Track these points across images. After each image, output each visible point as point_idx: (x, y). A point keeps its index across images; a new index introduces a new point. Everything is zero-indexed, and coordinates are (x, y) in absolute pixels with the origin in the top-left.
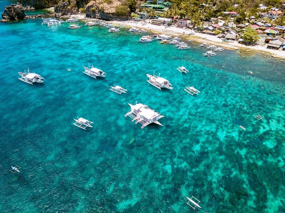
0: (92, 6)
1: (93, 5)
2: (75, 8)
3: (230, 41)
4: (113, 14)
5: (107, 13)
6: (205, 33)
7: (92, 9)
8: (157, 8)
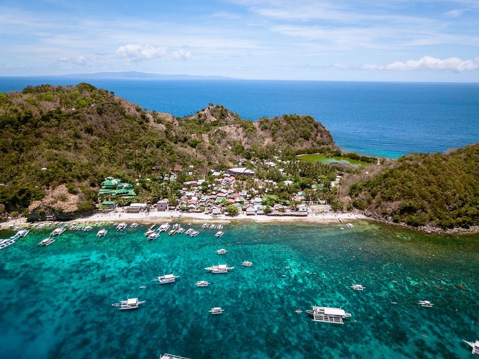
0: (39, 208)
1: (39, 206)
2: (4, 213)
3: (218, 215)
4: (75, 212)
5: (68, 213)
6: (190, 212)
7: (39, 211)
8: (121, 194)
